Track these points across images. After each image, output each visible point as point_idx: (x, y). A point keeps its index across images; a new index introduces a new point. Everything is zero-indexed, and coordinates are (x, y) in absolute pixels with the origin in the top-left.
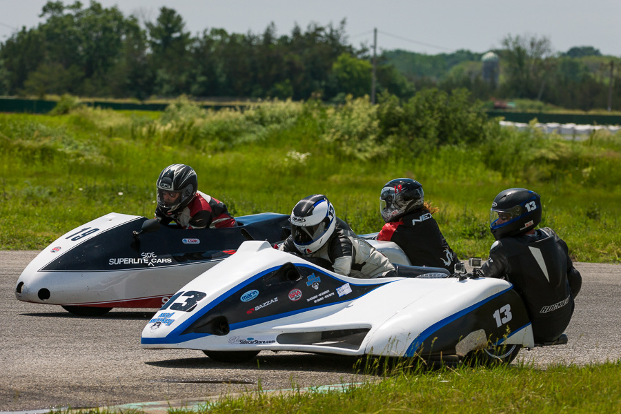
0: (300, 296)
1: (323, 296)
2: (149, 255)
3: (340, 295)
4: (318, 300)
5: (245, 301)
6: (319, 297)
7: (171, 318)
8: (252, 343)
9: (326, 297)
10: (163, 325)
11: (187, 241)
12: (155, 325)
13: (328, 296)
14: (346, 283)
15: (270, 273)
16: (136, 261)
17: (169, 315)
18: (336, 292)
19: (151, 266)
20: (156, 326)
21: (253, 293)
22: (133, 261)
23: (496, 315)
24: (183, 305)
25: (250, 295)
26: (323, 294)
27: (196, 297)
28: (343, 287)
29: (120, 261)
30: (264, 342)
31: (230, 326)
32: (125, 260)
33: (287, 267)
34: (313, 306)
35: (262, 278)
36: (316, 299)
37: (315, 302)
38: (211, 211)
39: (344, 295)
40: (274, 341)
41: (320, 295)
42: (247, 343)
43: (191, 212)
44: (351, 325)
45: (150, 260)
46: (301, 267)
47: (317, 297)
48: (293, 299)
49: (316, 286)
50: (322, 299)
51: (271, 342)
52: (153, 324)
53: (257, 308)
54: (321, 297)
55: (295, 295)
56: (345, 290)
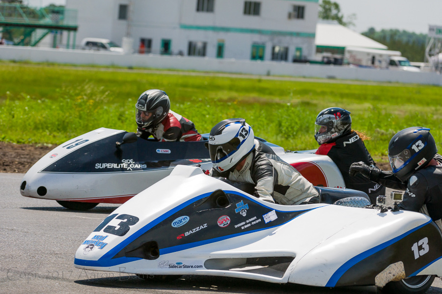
0: (229, 222)
1: (250, 222)
2: (129, 161)
3: (267, 221)
4: (246, 227)
5: (175, 226)
6: (246, 224)
7: (104, 241)
8: (180, 267)
9: (253, 223)
10: (96, 249)
11: (160, 151)
12: (88, 247)
13: (255, 223)
14: (273, 209)
15: (201, 200)
16: (118, 166)
17: (103, 238)
18: (262, 219)
19: (129, 170)
20: (89, 249)
21: (184, 219)
22: (115, 166)
23: (415, 248)
24: (116, 229)
25: (181, 221)
26: (250, 220)
27: (129, 220)
28: (270, 214)
29: (104, 166)
30: (192, 267)
31: (160, 250)
32: (108, 165)
33: (218, 193)
34: (240, 232)
35: (192, 204)
36: (243, 225)
37: (243, 228)
38: (181, 128)
39: (270, 222)
40: (201, 266)
41: (248, 221)
42: (175, 267)
43: (164, 128)
44: (276, 252)
45: (129, 165)
46: (231, 195)
47: (244, 223)
48: (222, 226)
49: (243, 213)
50: (249, 225)
51: (198, 267)
52: (87, 245)
53: (187, 234)
54: (248, 223)
55: (224, 221)
56: (271, 217)
